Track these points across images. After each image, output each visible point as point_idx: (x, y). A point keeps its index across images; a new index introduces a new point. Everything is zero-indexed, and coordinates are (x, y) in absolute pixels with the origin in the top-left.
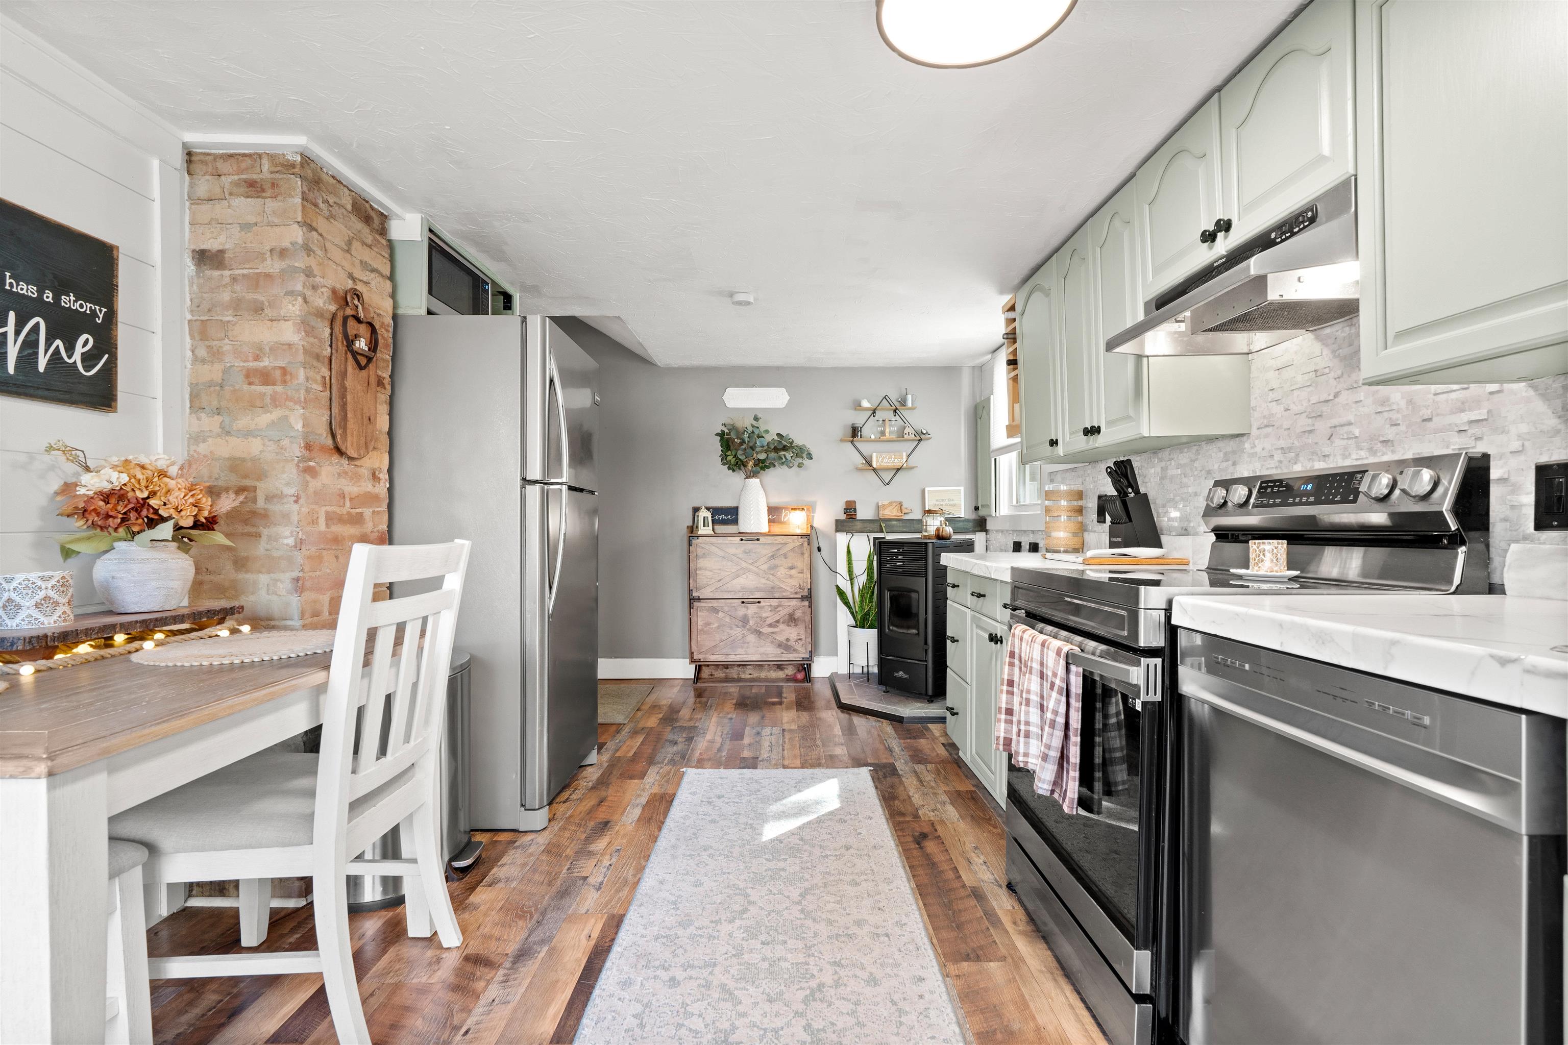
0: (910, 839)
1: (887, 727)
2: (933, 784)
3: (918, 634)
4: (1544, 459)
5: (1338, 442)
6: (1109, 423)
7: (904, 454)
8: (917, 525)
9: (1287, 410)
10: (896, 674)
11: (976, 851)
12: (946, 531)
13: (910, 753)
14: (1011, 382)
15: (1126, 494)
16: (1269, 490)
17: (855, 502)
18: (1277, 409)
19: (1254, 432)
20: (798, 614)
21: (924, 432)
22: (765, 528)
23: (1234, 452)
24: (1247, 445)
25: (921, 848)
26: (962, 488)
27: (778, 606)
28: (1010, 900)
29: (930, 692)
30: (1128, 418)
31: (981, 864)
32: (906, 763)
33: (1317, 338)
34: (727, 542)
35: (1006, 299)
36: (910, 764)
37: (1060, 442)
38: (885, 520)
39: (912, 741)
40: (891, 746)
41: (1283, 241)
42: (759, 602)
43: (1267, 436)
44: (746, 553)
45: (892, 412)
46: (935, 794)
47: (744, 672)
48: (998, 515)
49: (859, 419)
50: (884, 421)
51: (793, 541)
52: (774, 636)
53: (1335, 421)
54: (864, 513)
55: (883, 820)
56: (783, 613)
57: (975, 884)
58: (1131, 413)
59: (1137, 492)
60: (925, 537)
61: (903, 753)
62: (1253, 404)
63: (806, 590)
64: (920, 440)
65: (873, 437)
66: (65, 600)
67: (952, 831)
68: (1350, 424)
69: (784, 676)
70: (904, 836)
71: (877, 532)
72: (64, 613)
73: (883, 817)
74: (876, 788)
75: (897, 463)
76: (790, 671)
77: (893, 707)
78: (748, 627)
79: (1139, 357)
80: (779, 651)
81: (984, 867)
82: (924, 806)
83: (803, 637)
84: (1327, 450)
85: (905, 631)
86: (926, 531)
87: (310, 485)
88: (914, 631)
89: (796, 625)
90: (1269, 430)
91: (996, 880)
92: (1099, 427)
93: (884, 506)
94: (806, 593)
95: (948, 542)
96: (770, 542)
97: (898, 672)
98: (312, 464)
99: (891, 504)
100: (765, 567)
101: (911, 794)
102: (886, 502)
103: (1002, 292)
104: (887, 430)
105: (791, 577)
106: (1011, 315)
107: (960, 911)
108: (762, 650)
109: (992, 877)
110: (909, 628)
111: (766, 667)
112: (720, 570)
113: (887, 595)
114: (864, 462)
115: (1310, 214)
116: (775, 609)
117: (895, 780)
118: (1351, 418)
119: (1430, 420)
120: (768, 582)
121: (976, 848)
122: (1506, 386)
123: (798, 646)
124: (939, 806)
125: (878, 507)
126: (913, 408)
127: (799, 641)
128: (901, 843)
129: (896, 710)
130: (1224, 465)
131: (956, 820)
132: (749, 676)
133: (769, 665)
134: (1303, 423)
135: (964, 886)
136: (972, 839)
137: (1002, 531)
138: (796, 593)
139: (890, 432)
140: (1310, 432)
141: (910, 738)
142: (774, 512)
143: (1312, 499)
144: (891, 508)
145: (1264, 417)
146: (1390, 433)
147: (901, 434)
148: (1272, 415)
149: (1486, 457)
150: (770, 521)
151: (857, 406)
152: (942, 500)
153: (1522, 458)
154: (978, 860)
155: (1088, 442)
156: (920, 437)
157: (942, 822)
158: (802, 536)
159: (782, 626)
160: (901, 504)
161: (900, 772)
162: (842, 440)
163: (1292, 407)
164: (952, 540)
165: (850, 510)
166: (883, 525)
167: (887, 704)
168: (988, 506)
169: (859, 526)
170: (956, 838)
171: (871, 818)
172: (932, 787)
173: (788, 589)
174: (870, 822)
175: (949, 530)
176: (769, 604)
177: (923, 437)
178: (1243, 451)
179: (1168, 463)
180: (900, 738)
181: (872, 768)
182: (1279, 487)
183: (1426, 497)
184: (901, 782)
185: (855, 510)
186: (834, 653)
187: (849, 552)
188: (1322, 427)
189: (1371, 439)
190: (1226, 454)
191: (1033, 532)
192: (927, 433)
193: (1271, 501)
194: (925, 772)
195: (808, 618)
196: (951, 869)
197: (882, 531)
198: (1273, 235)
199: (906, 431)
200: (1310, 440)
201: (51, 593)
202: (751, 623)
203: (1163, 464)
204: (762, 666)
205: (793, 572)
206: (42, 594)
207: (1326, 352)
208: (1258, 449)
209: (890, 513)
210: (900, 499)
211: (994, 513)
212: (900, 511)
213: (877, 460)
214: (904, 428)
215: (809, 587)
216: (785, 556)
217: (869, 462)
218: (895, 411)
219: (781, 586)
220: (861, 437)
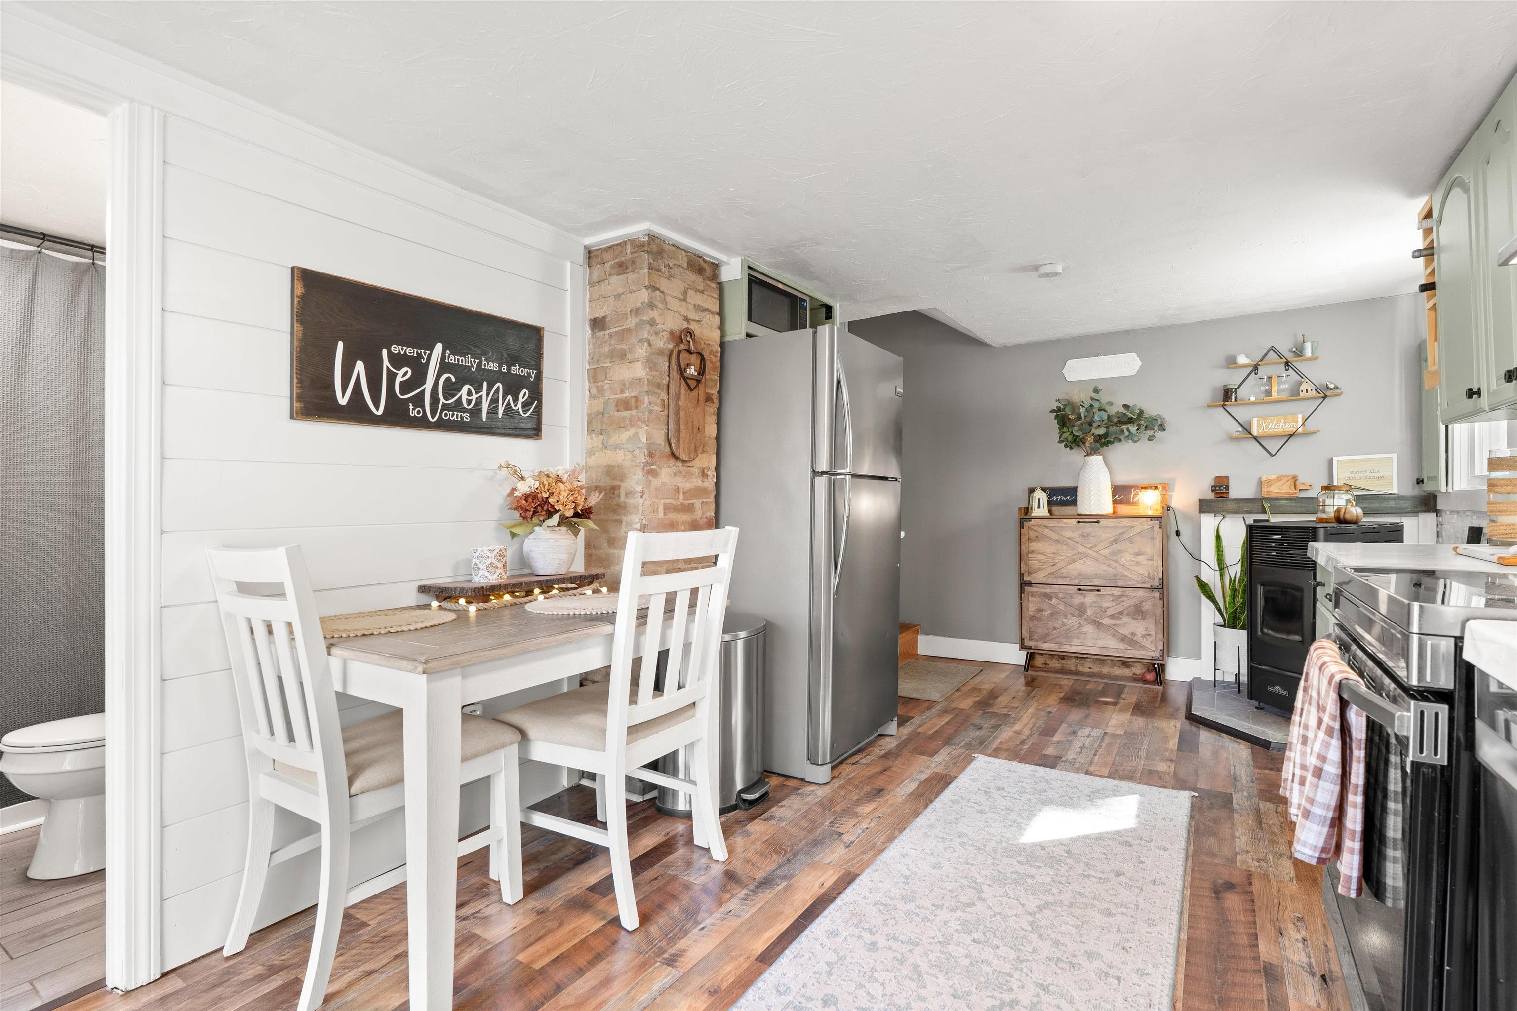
0: (1207, 885)
1: (1243, 750)
2: (1276, 830)
3: (1302, 642)
7: (1300, 417)
8: (1312, 505)
10: (1270, 688)
11: (1299, 924)
12: (1350, 512)
13: (1262, 787)
14: (1431, 313)
17: (1227, 478)
20: (1147, 606)
21: (1332, 386)
22: (1108, 509)
25: (1218, 899)
26: (1395, 456)
27: (1122, 596)
28: (1318, 995)
31: (1297, 940)
32: (1250, 797)
34: (1062, 524)
35: (1420, 204)
36: (1256, 800)
37: (1484, 392)
38: (1268, 499)
39: (1273, 772)
40: (1238, 773)
42: (1098, 591)
44: (1083, 536)
45: (1283, 367)
46: (1272, 842)
47: (1083, 665)
48: (1450, 490)
49: (1233, 379)
50: (1270, 378)
51: (1141, 523)
52: (1116, 628)
54: (1239, 490)
55: (1182, 855)
56: (1128, 603)
57: (1274, 961)
60: (1321, 521)
61: (1251, 785)
63: (1157, 580)
64: (1325, 397)
65: (1253, 399)
66: (501, 565)
67: (1274, 891)
69: (1131, 675)
70: (1201, 879)
71: (1258, 513)
72: (501, 573)
73: (1183, 852)
74: (1192, 817)
75: (1289, 428)
76: (1138, 670)
77: (1260, 728)
78: (1085, 616)
80: (1122, 646)
81: (1301, 945)
82: (1248, 852)
83: (1153, 633)
85: (1285, 637)
86: (1324, 512)
87: (652, 483)
88: (1297, 638)
89: (1144, 619)
91: (1310, 965)
93: (1269, 481)
94: (1156, 583)
95: (1354, 526)
96: (1113, 524)
97: (1273, 686)
98: (653, 467)
99: (1279, 479)
100: (1106, 552)
101: (1237, 835)
102: (1273, 477)
103: (1413, 193)
104: (1274, 389)
105: (1138, 564)
106: (1428, 223)
107: (1234, 984)
108: (1101, 643)
109: (1305, 960)
110: (1289, 633)
111: (1109, 662)
112: (1054, 554)
113: (1260, 590)
114: (1240, 429)
116: (1117, 599)
117: (1223, 813)
120: (1110, 569)
121: (1299, 919)
123: (1147, 643)
124: (1270, 857)
125: (1260, 483)
126: (1314, 358)
127: (1148, 637)
128: (1192, 886)
129: (1263, 732)
131: (1287, 878)
132: (1088, 670)
133: (1112, 660)
135: (1256, 958)
136: (1300, 907)
138: (1144, 583)
139: (1278, 392)
141: (1271, 769)
142: (1121, 493)
144: (1280, 483)
147: (1295, 393)
150: (1115, 502)
151: (1231, 362)
152: (1361, 472)
154: (1294, 934)
156: (1324, 393)
157: (1265, 877)
158: (1152, 518)
159: (1126, 619)
160: (1295, 479)
161: (1235, 806)
162: (1209, 406)
164: (1360, 524)
165: (1220, 487)
166: (1266, 505)
167: (1254, 723)
168: (1435, 478)
169: (1231, 506)
170: (1276, 901)
171: (1165, 849)
172: (1273, 833)
173: (1135, 577)
174: (1162, 852)
175: (1356, 511)
176: (1110, 593)
177: (1328, 393)
180: (1255, 767)
181: (1196, 794)
184: (1231, 819)
185: (1227, 487)
186: (1197, 654)
187: (1218, 537)
192: (1336, 388)
194: (1272, 814)
195: (1159, 611)
196: (1248, 934)
197: (1264, 512)
199: (1303, 387)
201: (494, 561)
202: (1089, 612)
204: (1103, 660)
205: (1140, 559)
206: (489, 561)
209: (1275, 490)
210: (1294, 473)
211: (1443, 489)
212: (1294, 488)
213: (1259, 426)
214: (1301, 383)
215: (1161, 576)
216: (1131, 540)
217: (1247, 430)
218: (1287, 364)
219: (1126, 573)
220: (1236, 400)
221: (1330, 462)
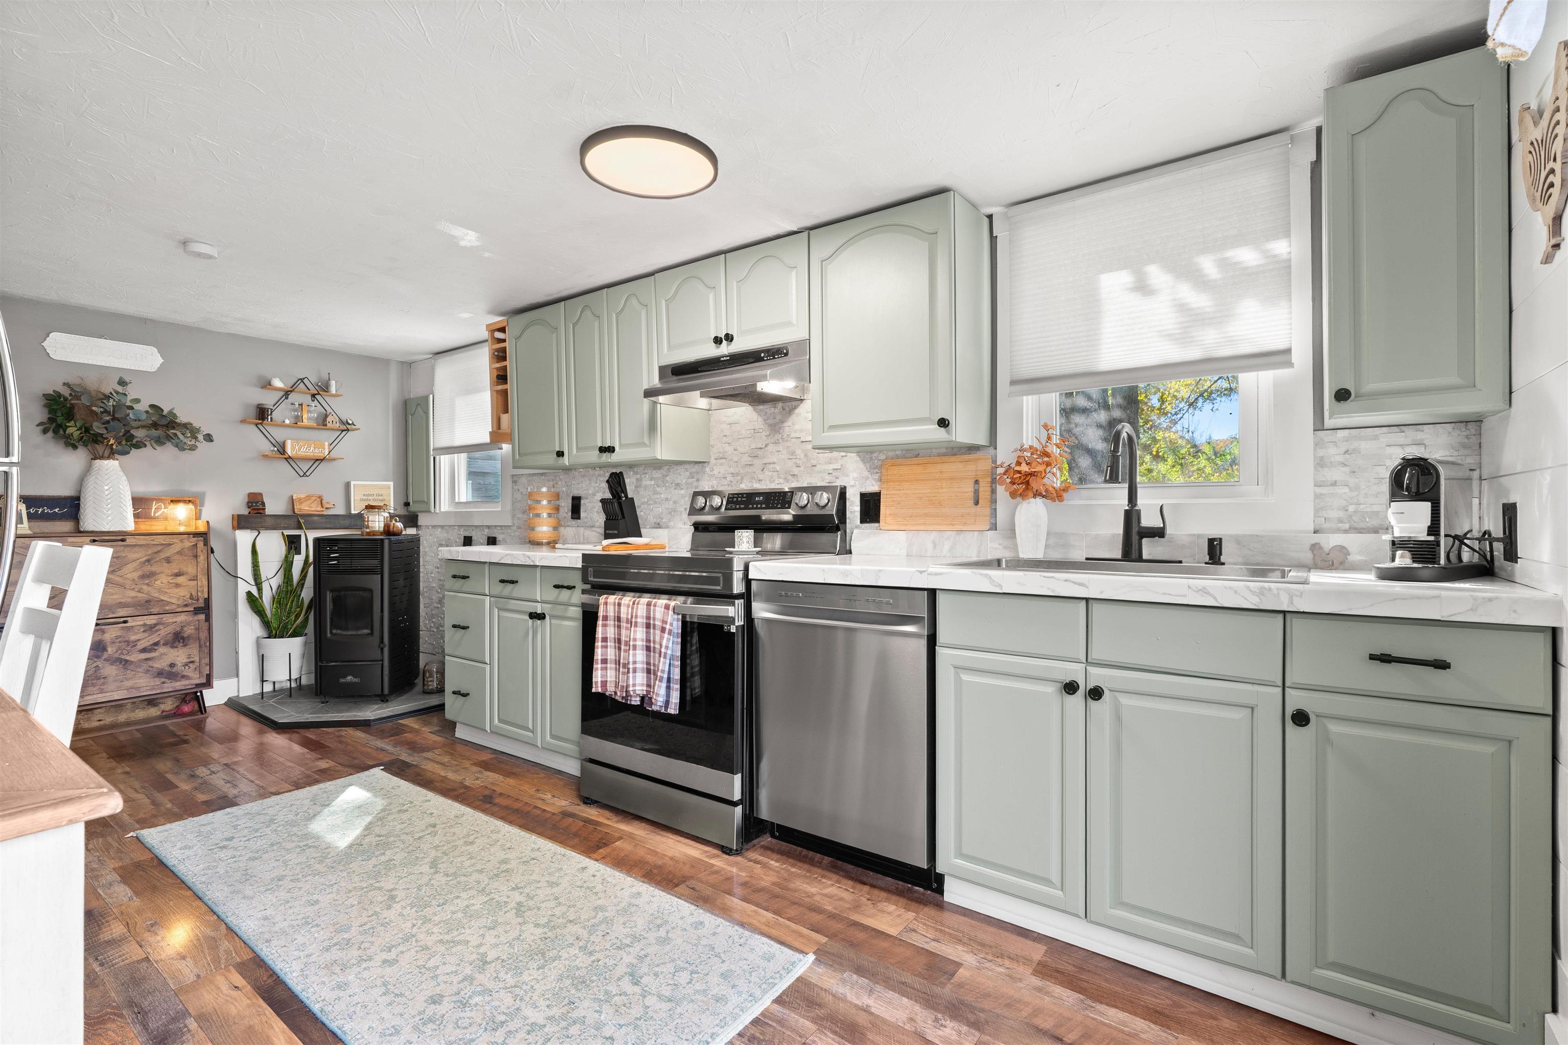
0: (479, 803)
1: (358, 733)
2: (454, 762)
3: (373, 634)
4: (864, 490)
5: (767, 473)
6: (621, 445)
7: (327, 444)
8: (354, 521)
9: (735, 450)
10: (342, 680)
11: (540, 792)
12: (397, 527)
13: (405, 747)
14: (495, 393)
15: (620, 498)
16: (735, 499)
17: (261, 494)
18: (729, 449)
19: (713, 461)
20: (189, 631)
21: (351, 422)
22: (129, 524)
23: (697, 473)
24: (707, 469)
25: (494, 805)
26: (391, 484)
27: (156, 625)
28: (592, 808)
29: (386, 691)
30: (643, 444)
31: (551, 799)
32: (409, 755)
33: (755, 410)
35: (493, 320)
36: (415, 755)
37: (566, 454)
38: (303, 516)
39: (396, 737)
40: (379, 747)
41: (767, 360)
42: (125, 622)
43: (721, 464)
45: (309, 397)
46: (464, 769)
47: (88, 720)
48: (438, 511)
49: (268, 399)
50: (301, 405)
51: (178, 541)
52: (150, 663)
53: (766, 461)
54: (274, 506)
56: (165, 632)
57: (560, 810)
58: (646, 441)
59: (626, 496)
60: (368, 534)
61: (397, 749)
62: (712, 443)
63: (201, 600)
64: (346, 430)
65: (287, 422)
67: (507, 787)
68: (774, 463)
69: (159, 713)
70: (472, 803)
71: (294, 529)
73: (438, 796)
74: (404, 779)
75: (316, 453)
76: (168, 705)
78: (105, 656)
79: (655, 403)
80: (158, 681)
81: (556, 799)
82: (464, 779)
83: (197, 659)
84: (761, 477)
85: (353, 632)
86: (369, 527)
88: (366, 631)
89: (185, 646)
90: (724, 461)
91: (573, 803)
92: (614, 448)
93: (300, 499)
94: (201, 604)
96: (141, 543)
97: (345, 677)
99: (308, 497)
100: (136, 575)
101: (443, 775)
102: (303, 496)
104: (305, 416)
105: (177, 585)
106: (500, 335)
107: (567, 827)
108: (128, 684)
109: (567, 802)
110: (358, 628)
111: (129, 706)
113: (329, 596)
114: (275, 449)
115: (785, 351)
116: (151, 628)
117: (415, 769)
118: (775, 460)
119: (815, 466)
120: (139, 595)
122: (848, 454)
123: (188, 672)
124: (477, 776)
125: (292, 501)
126: (336, 395)
127: (191, 665)
128: (475, 807)
130: (691, 480)
131: (502, 779)
132: (97, 724)
133: (134, 703)
134: (746, 459)
135: (553, 814)
136: (528, 786)
137: (442, 527)
138: (186, 605)
139: (309, 419)
140: (750, 465)
141: (391, 736)
142: (141, 503)
143: (764, 506)
144: (308, 502)
145: (720, 452)
146: (796, 471)
147: (323, 422)
148: (725, 452)
149: (845, 487)
150: (136, 516)
151: (267, 385)
152: (370, 495)
153: (855, 489)
154: (546, 797)
155: (600, 458)
156: (346, 427)
157: (492, 784)
158: (196, 534)
159: (162, 650)
160: (318, 499)
161: (413, 763)
162: (243, 421)
163: (739, 448)
165: (255, 503)
166: (302, 521)
167: (338, 713)
168: (422, 502)
169: (270, 522)
170: (516, 790)
171: (428, 801)
172: (456, 765)
173: (173, 601)
174: (430, 803)
175: (399, 526)
176: (141, 623)
178: (704, 473)
179: (643, 476)
180: (380, 739)
181: (382, 767)
182: (742, 497)
183: (824, 507)
184: (424, 770)
185: (263, 504)
186: (236, 673)
187: (254, 552)
188: (758, 463)
189: (786, 473)
190: (691, 473)
191: (489, 527)
192: (353, 424)
193: (738, 506)
194: (436, 756)
195: (203, 635)
196: (533, 808)
197: (299, 528)
198: (762, 355)
199: (329, 419)
200: (750, 470)
202: (110, 650)
203: (638, 476)
204: (121, 706)
205: (180, 580)
207: (760, 419)
208: (716, 472)
209: (305, 508)
210: (318, 493)
211: (432, 509)
212: (320, 506)
213: (293, 448)
214: (326, 416)
215: (206, 596)
216: (168, 560)
217: (282, 450)
218: (313, 396)
219: (163, 598)
220: (271, 420)
221: (348, 486)
